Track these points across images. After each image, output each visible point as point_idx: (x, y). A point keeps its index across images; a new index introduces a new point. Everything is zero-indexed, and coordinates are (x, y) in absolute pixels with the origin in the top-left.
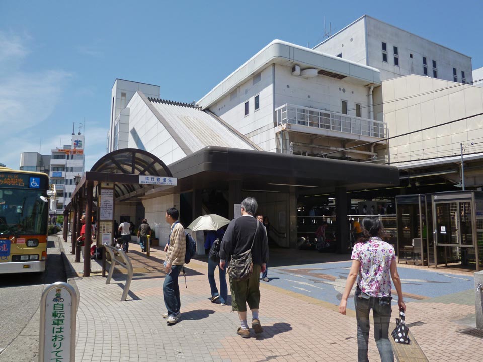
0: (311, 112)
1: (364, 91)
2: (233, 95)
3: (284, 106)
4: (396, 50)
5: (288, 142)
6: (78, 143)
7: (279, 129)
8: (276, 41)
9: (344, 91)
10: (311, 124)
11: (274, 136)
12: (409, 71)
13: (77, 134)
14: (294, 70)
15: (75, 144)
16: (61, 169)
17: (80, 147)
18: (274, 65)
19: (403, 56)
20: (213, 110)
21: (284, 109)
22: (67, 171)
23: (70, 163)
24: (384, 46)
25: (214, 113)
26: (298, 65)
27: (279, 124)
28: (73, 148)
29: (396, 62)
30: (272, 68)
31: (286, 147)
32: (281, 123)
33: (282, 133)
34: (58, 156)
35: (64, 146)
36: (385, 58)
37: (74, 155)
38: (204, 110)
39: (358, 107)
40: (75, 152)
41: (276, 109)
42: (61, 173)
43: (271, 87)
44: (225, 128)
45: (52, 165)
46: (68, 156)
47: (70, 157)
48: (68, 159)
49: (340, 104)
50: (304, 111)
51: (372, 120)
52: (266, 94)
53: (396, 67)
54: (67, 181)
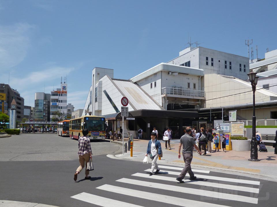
0: (175, 89)
1: (197, 78)
2: (146, 80)
3: (165, 88)
4: (212, 60)
5: (166, 100)
6: (64, 88)
7: (163, 96)
8: (162, 63)
9: (189, 79)
10: (175, 94)
11: (161, 98)
12: (218, 68)
13: (63, 83)
14: (169, 73)
15: (63, 88)
16: (56, 101)
17: (65, 89)
18: (161, 71)
19: (215, 62)
20: (138, 83)
21: (165, 89)
22: (59, 102)
23: (60, 98)
24: (207, 59)
25: (138, 85)
26: (170, 72)
27: (163, 94)
28: (62, 90)
29: (212, 64)
30: (161, 73)
31: (166, 102)
32: (164, 93)
33: (164, 97)
34: (54, 94)
35: (57, 89)
36: (207, 63)
37: (63, 94)
38: (134, 83)
39: (195, 85)
40: (63, 92)
41: (162, 88)
42: (56, 103)
43: (160, 80)
44: (143, 92)
45: (52, 99)
46: (60, 94)
47: (61, 95)
48: (59, 96)
49: (187, 84)
50: (172, 89)
51: (200, 91)
52: (159, 82)
53: (212, 67)
54: (59, 107)
